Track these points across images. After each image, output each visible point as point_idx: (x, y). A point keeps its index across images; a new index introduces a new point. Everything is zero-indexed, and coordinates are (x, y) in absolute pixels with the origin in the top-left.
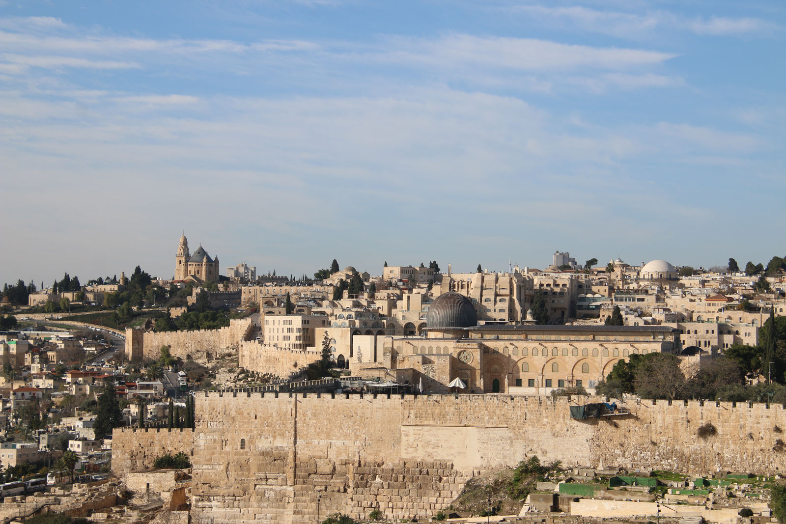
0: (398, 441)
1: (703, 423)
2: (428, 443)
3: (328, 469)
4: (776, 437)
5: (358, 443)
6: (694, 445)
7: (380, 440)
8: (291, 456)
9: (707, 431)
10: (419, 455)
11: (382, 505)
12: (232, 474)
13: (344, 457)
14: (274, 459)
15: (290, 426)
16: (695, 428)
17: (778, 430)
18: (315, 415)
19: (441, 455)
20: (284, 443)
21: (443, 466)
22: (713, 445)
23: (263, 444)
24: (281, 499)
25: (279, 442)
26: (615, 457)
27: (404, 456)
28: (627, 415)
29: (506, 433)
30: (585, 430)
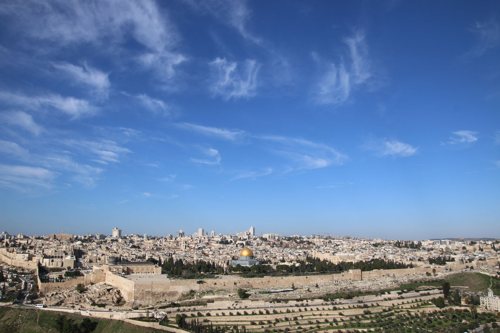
0: (169, 288)
1: (215, 283)
2: (174, 288)
3: (157, 294)
4: (224, 284)
5: (163, 289)
6: (213, 286)
7: (166, 288)
8: (151, 292)
9: (215, 284)
10: (173, 290)
11: (167, 299)
12: (141, 295)
13: (160, 292)
14: (148, 292)
15: (151, 287)
16: (214, 283)
17: (224, 283)
18: (155, 285)
19: (176, 290)
20: (150, 290)
21: (176, 292)
22: (216, 286)
23: (146, 290)
24: (149, 299)
25: (149, 290)
26: (202, 288)
27: (170, 290)
28: (205, 282)
29: (186, 286)
30: (198, 285)
